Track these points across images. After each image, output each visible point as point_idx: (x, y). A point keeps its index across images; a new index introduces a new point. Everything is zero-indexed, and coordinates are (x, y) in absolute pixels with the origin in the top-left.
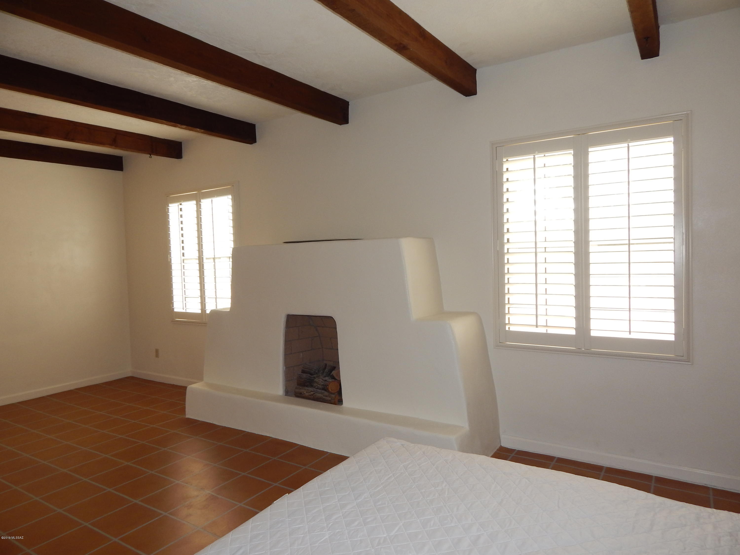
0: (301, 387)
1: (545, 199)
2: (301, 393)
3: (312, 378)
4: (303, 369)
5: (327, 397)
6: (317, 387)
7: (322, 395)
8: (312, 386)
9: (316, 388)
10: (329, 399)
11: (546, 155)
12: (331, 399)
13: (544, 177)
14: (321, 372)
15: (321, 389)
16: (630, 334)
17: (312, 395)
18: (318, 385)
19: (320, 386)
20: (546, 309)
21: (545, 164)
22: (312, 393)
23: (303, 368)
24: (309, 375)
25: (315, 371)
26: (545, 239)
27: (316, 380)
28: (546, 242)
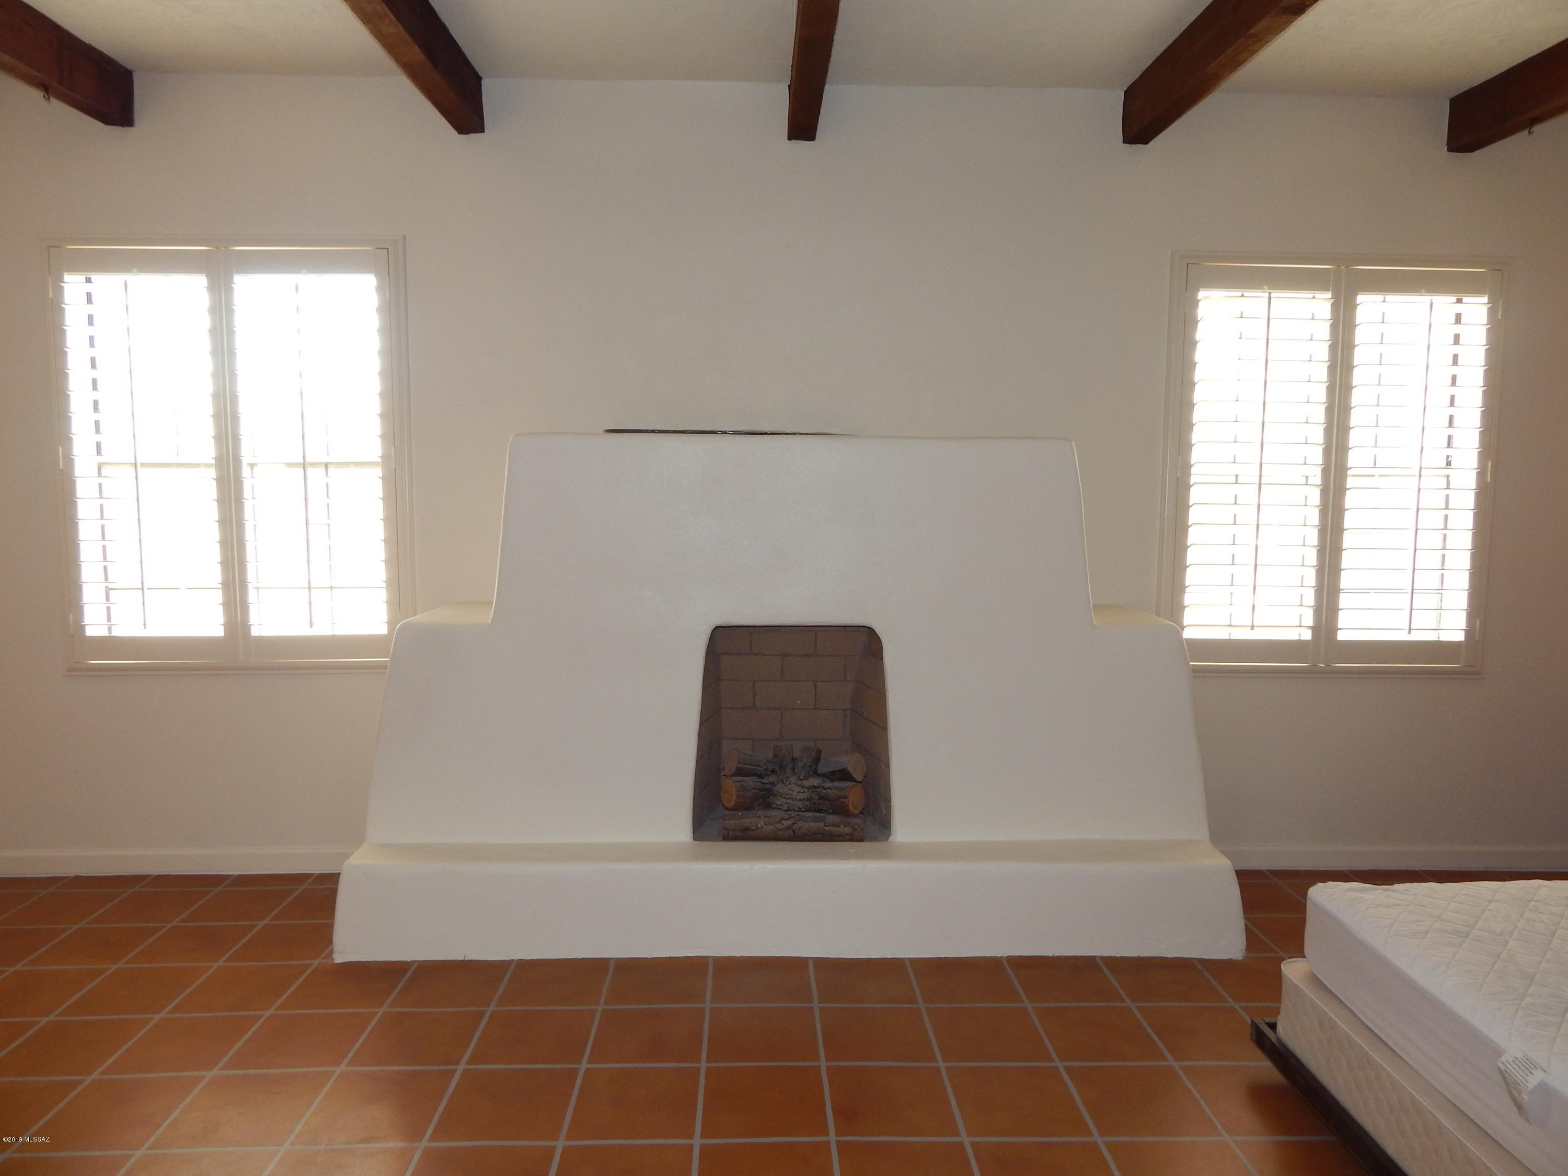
0: (740, 814)
1: (1239, 380)
2: (746, 829)
3: (767, 785)
4: (739, 765)
5: (839, 827)
6: (788, 807)
7: (821, 824)
8: (769, 806)
9: (785, 808)
10: (848, 830)
11: (1246, 294)
12: (851, 830)
13: (1239, 337)
14: (790, 767)
15: (803, 810)
16: (1409, 633)
17: (788, 828)
18: (789, 801)
19: (800, 804)
20: (1232, 593)
21: (1242, 312)
22: (786, 823)
23: (739, 763)
24: (756, 779)
25: (767, 768)
26: (1233, 458)
27: (779, 788)
28: (1235, 464)
